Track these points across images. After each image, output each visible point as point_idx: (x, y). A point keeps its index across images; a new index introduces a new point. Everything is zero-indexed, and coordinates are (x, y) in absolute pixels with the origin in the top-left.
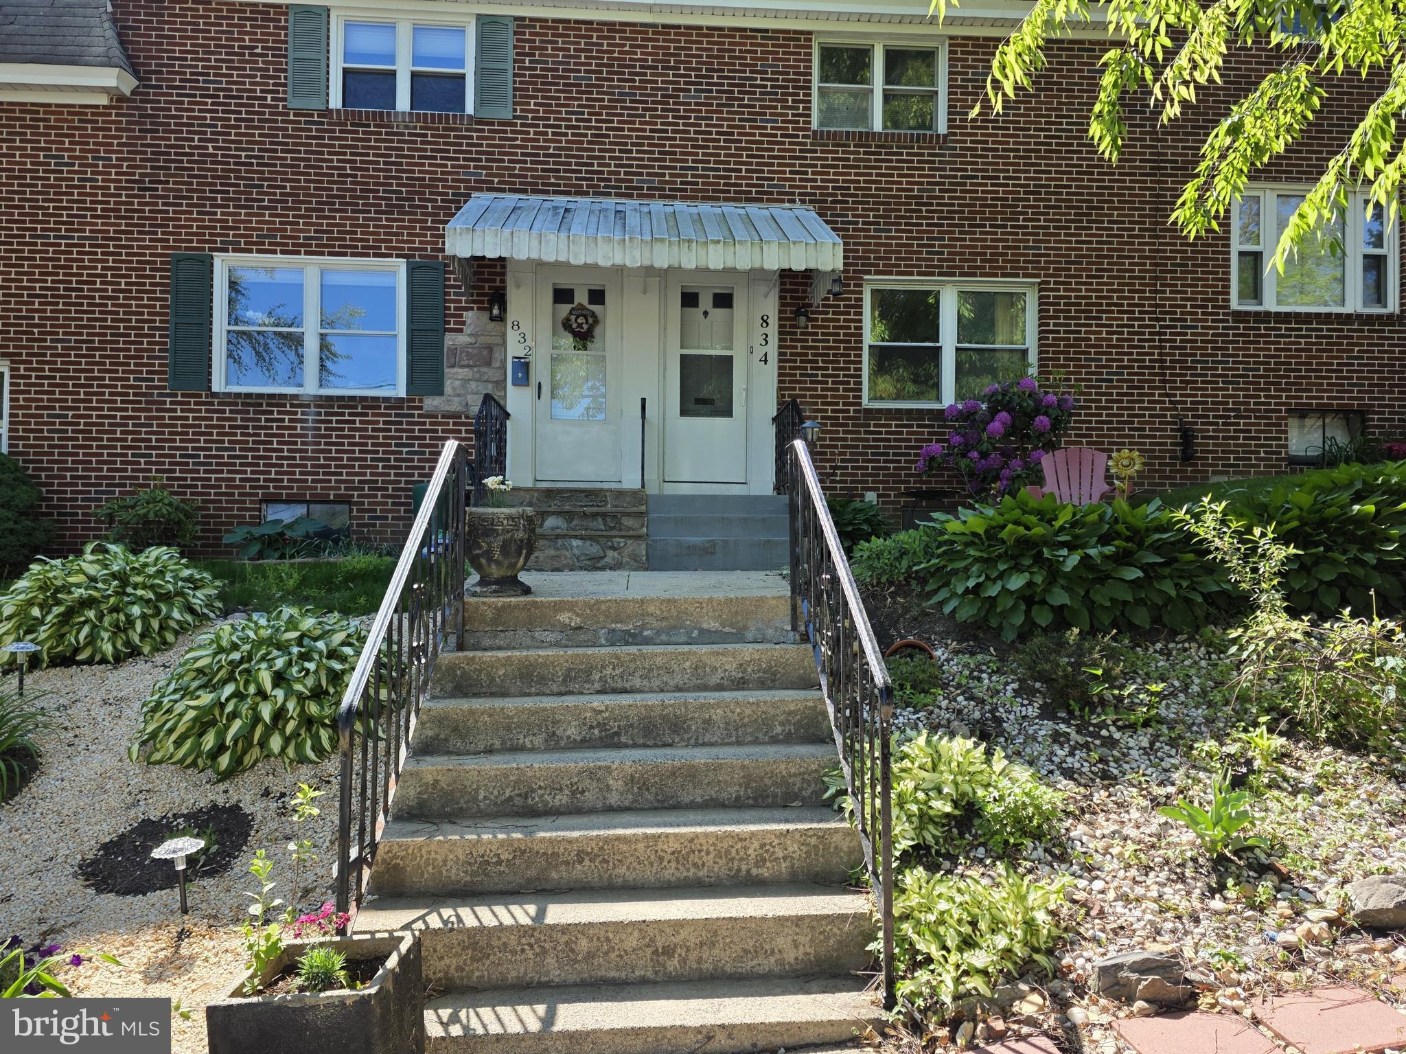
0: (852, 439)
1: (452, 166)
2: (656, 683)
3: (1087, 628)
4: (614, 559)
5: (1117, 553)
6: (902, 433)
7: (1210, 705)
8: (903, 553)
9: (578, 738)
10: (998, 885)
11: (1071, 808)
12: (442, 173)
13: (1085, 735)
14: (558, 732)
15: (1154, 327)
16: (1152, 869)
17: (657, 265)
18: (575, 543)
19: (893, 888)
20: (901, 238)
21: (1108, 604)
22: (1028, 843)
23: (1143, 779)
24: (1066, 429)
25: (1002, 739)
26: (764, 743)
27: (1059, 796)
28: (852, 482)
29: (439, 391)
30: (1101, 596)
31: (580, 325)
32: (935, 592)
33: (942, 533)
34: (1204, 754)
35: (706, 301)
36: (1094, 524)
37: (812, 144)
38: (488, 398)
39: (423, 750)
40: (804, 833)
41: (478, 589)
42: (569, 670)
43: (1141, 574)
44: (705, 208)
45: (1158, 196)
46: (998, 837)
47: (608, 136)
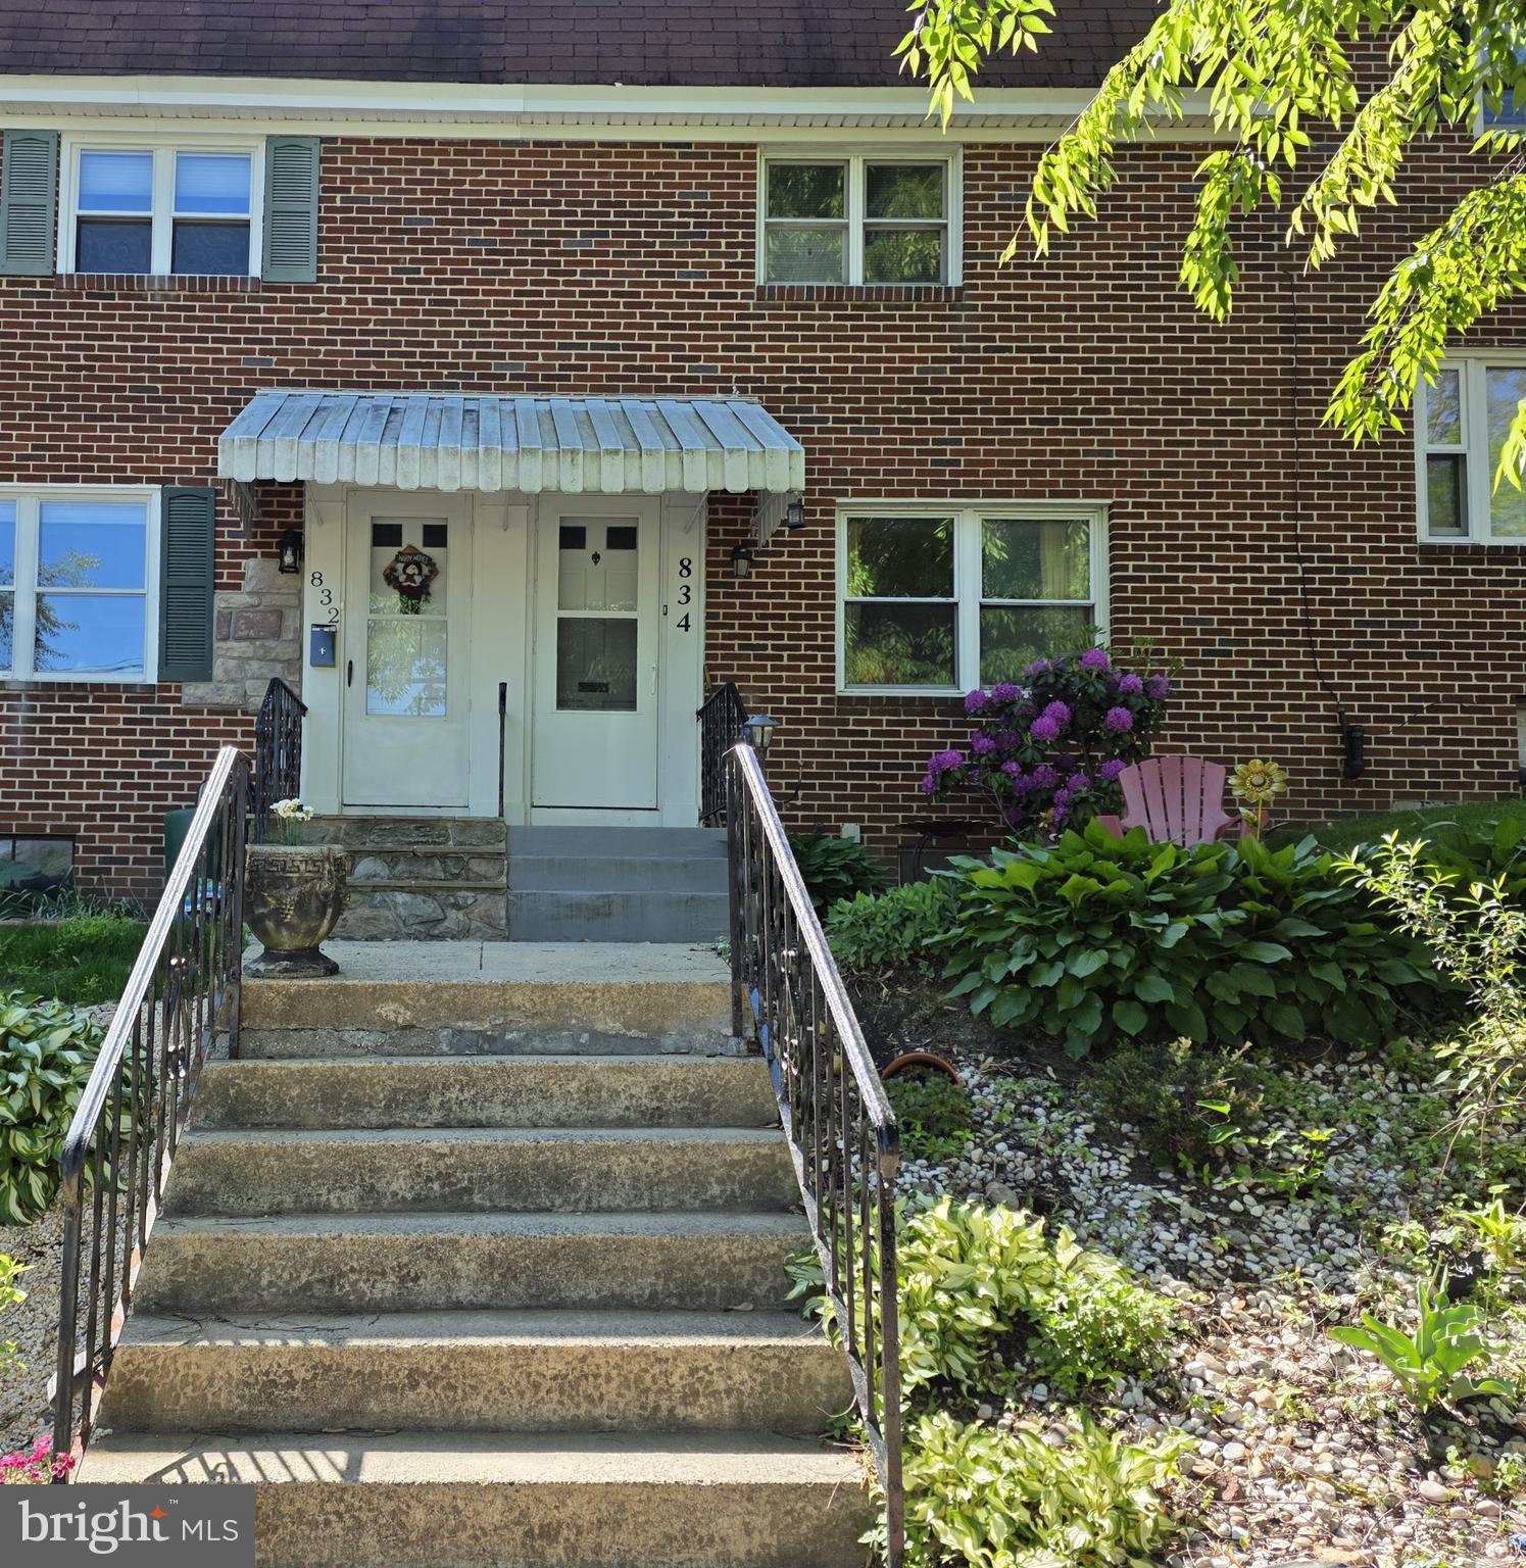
0: (821, 743)
1: (230, 351)
2: (526, 1114)
3: (1203, 1039)
4: (458, 922)
5: (1247, 923)
6: (897, 734)
7: (1408, 1164)
8: (906, 918)
9: (409, 1196)
10: (1070, 1445)
11: (1186, 1325)
12: (215, 361)
13: (1205, 1209)
14: (378, 1186)
15: (1294, 570)
16: (1321, 1427)
17: (525, 487)
18: (401, 898)
19: (901, 1446)
20: (893, 441)
21: (1236, 1001)
22: (1117, 1379)
23: (1301, 1281)
24: (1158, 727)
25: (1070, 1213)
26: (693, 1211)
27: (1164, 1307)
28: (821, 808)
29: (205, 675)
30: (1226, 988)
31: (410, 578)
32: (958, 978)
33: (967, 887)
34: (1401, 1244)
35: (596, 540)
36: (1208, 875)
37: (756, 307)
38: (276, 685)
39: (180, 1208)
40: (758, 1353)
41: (262, 967)
42: (395, 1091)
43: (1288, 954)
44: (597, 403)
45: (1295, 371)
46: (1068, 1369)
47: (454, 303)
